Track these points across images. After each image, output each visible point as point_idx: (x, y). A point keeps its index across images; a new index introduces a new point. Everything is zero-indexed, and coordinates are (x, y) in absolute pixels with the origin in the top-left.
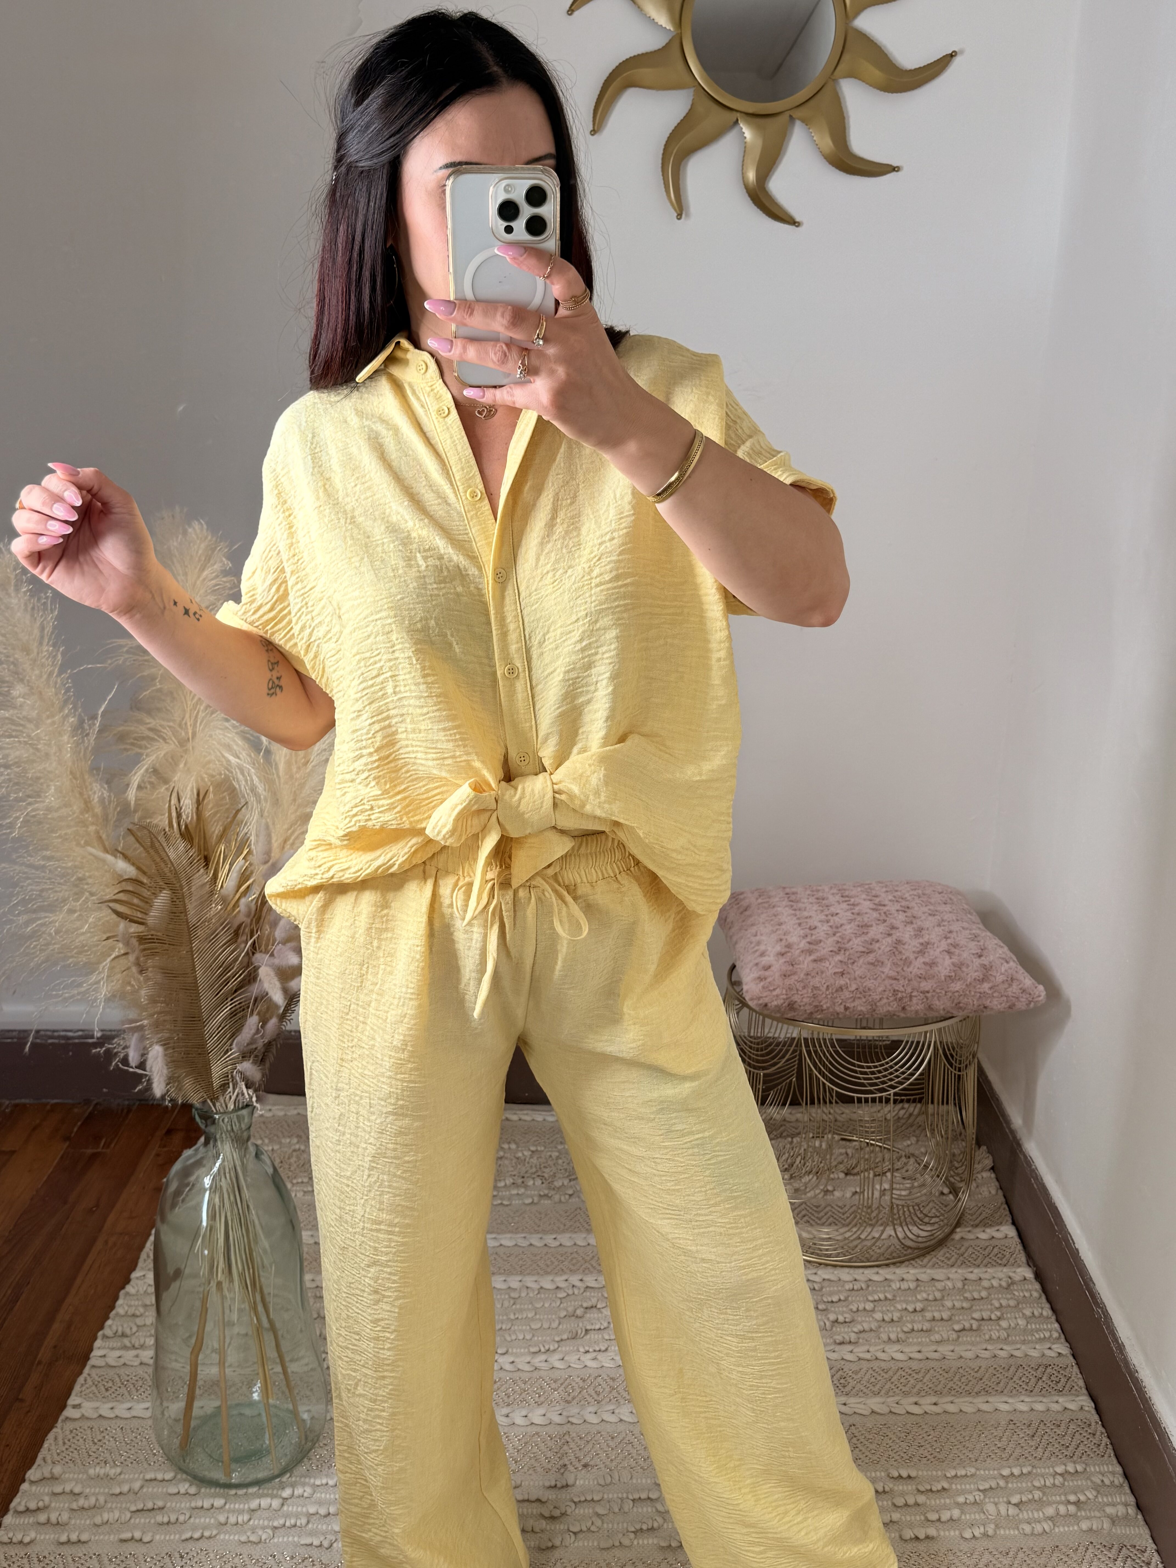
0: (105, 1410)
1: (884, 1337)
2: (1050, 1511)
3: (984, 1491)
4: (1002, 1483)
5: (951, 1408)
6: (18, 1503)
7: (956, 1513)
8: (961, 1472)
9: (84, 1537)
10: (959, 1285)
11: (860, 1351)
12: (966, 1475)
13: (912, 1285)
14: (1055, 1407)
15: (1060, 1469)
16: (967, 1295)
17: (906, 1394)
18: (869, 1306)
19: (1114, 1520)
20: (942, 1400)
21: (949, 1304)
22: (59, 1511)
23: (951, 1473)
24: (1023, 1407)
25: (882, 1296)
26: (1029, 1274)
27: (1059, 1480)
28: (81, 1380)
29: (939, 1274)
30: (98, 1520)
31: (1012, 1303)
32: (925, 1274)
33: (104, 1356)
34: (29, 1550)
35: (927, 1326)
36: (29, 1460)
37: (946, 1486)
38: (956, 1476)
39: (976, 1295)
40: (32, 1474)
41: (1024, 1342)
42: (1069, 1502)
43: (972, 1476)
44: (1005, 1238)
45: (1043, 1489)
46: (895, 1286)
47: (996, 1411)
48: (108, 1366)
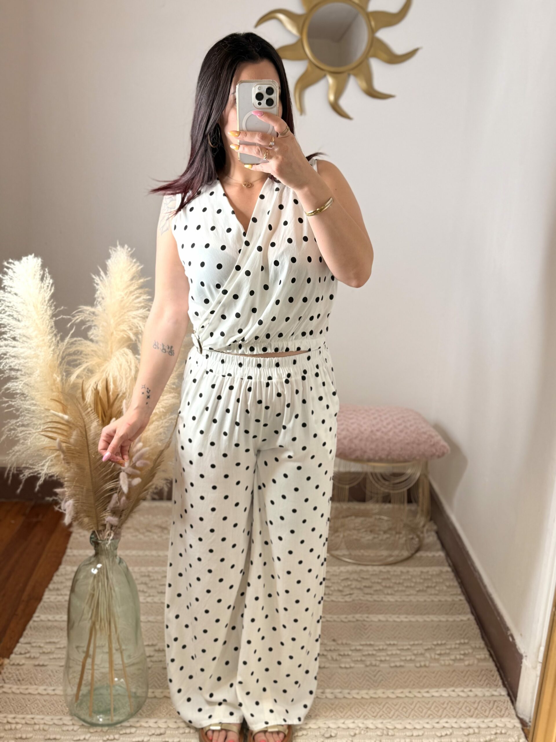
0: (50, 617)
1: (386, 592)
2: (453, 657)
3: (426, 650)
4: (433, 647)
5: (413, 619)
6: (16, 650)
7: (413, 657)
8: (416, 642)
9: (46, 663)
10: (419, 573)
11: (375, 597)
12: (418, 644)
13: (399, 573)
14: (458, 619)
15: (458, 642)
16: (423, 577)
17: (394, 614)
18: (380, 581)
19: (479, 660)
20: (409, 617)
21: (414, 580)
22: (34, 652)
23: (412, 643)
24: (444, 619)
25: (386, 577)
26: (449, 569)
27: (457, 646)
28: (39, 607)
29: (411, 569)
30: (51, 657)
31: (441, 580)
32: (404, 569)
33: (49, 598)
34: (22, 667)
35: (404, 589)
36: (21, 635)
37: (409, 647)
38: (414, 645)
39: (426, 577)
40: (22, 640)
41: (445, 595)
42: (461, 654)
43: (421, 644)
44: (440, 556)
45: (450, 649)
46: (392, 573)
47: (432, 621)
48: (51, 602)
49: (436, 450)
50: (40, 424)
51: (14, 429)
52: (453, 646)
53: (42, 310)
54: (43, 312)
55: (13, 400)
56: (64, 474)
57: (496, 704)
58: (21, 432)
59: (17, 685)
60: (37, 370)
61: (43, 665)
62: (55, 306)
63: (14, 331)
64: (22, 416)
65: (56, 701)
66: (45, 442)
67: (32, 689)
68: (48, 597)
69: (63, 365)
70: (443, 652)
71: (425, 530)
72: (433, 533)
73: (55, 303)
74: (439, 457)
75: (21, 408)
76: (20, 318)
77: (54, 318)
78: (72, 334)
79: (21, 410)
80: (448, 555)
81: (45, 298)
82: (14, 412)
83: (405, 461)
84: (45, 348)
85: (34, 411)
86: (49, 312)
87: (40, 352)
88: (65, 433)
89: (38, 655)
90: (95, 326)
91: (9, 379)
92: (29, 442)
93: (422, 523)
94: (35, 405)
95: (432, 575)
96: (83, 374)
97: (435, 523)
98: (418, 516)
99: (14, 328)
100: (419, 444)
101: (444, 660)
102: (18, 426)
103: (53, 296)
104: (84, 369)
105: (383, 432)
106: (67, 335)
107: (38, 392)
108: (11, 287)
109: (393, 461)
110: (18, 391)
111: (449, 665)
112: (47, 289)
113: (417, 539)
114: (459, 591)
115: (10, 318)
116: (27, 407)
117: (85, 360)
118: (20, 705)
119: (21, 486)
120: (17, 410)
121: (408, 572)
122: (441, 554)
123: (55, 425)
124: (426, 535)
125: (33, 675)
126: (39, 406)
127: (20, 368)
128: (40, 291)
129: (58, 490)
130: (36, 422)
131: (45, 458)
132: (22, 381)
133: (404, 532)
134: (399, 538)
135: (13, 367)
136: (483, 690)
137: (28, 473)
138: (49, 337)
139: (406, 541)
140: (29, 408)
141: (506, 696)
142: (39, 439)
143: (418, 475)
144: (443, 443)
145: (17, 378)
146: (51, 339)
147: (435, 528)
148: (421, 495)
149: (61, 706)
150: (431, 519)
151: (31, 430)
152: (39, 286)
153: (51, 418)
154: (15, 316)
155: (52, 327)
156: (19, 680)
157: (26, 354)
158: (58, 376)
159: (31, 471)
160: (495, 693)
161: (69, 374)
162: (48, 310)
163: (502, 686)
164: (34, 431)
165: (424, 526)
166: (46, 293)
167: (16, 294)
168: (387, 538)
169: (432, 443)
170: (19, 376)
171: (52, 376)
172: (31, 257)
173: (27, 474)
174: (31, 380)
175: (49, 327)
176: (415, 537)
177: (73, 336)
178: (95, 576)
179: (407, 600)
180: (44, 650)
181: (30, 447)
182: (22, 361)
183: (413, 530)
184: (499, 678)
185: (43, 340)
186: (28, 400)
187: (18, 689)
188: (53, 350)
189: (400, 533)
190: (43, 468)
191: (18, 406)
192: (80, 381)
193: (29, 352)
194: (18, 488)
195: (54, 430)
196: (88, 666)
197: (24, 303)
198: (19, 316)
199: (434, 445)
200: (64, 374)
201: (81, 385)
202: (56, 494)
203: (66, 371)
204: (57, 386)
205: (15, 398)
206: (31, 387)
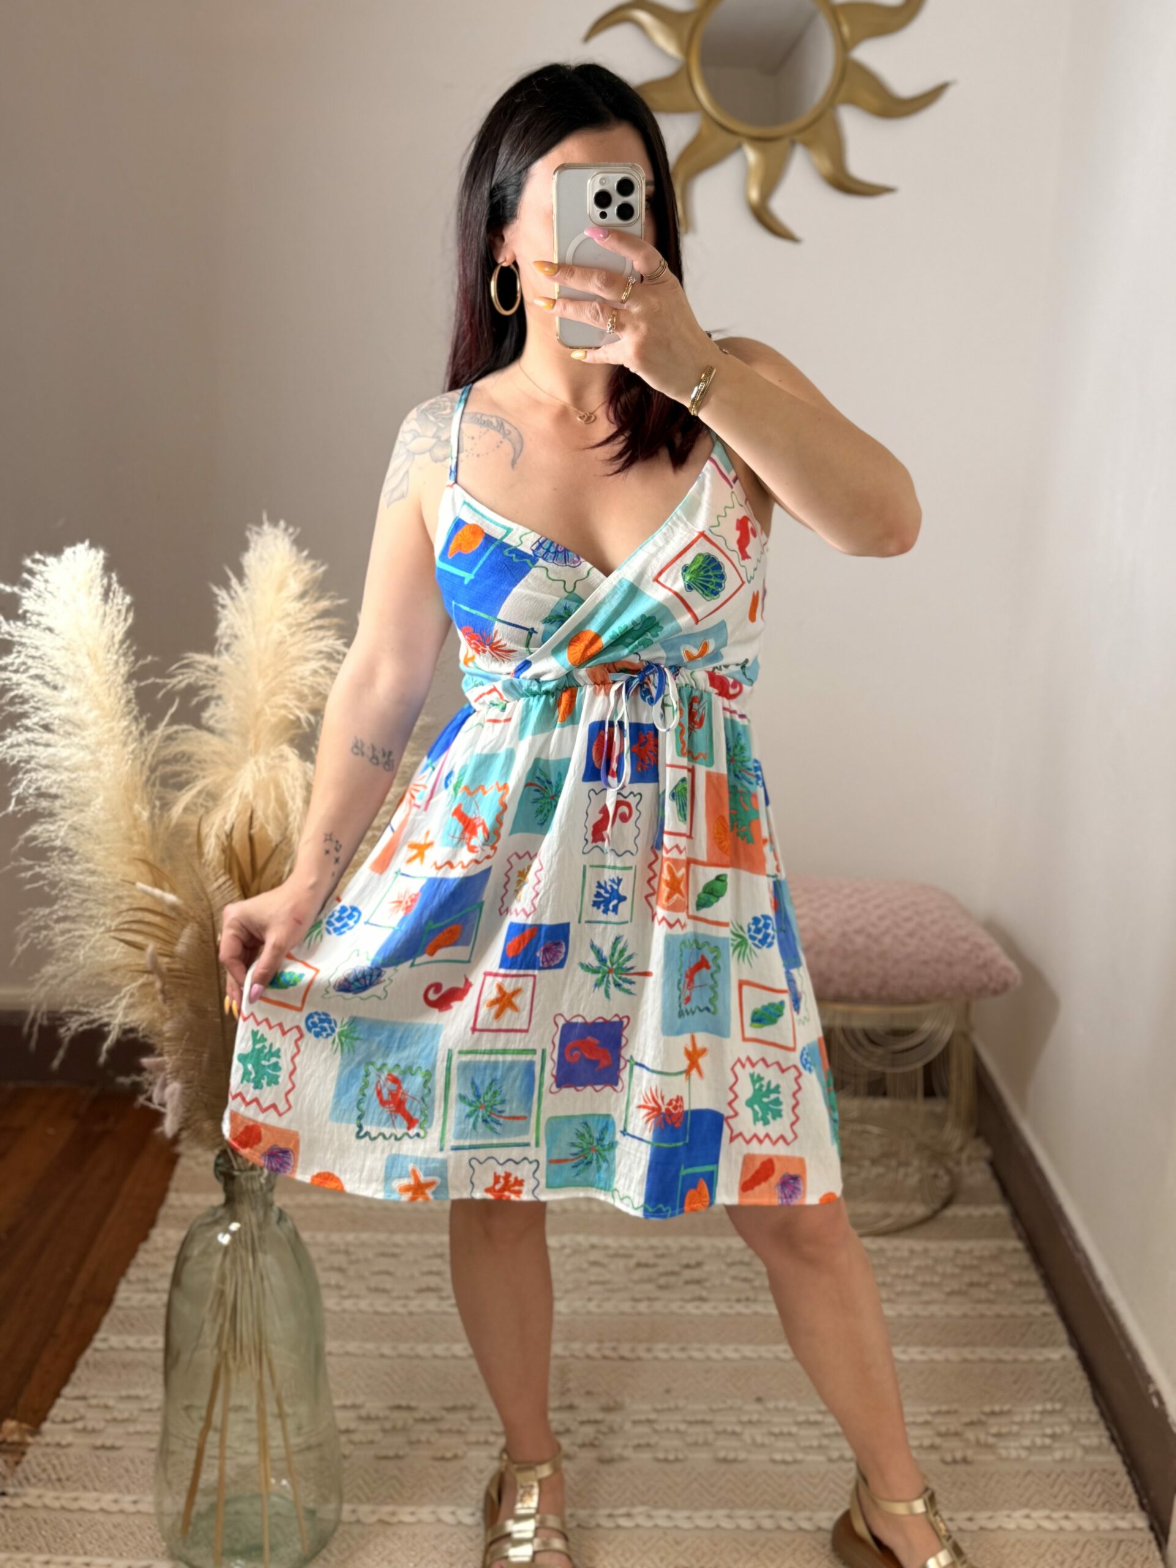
0: (131, 1341)
2: (1027, 1442)
3: (967, 1424)
4: (983, 1418)
5: (938, 1357)
6: (55, 1412)
7: (938, 1441)
8: (944, 1408)
9: (118, 1443)
10: (951, 1254)
12: (948, 1412)
13: (906, 1254)
14: (1040, 1358)
15: (1039, 1408)
16: (960, 1262)
19: (1086, 1450)
20: (929, 1350)
21: (940, 1269)
22: (94, 1420)
23: (934, 1409)
24: (1008, 1357)
26: (1019, 1245)
27: (1037, 1417)
28: (107, 1320)
29: (933, 1245)
30: (131, 1428)
31: (1002, 1270)
32: (918, 1245)
33: (128, 1299)
34: (67, 1450)
35: (917, 1288)
36: (65, 1380)
37: (929, 1418)
38: (939, 1413)
39: (968, 1262)
40: (67, 1391)
41: (1010, 1303)
42: (1044, 1435)
43: (956, 1412)
44: (998, 1215)
45: (1021, 1424)
46: (889, 1254)
47: (982, 1360)
48: (132, 1308)
49: (991, 979)
50: (105, 916)
51: (46, 927)
52: (1028, 1418)
53: (108, 665)
54: (111, 667)
55: (44, 863)
56: (158, 1025)
57: (1123, 1548)
58: (63, 933)
59: (55, 1489)
60: (98, 796)
61: (113, 1448)
62: (135, 654)
63: (47, 711)
64: (64, 897)
65: (139, 1527)
66: (117, 953)
67: (88, 1500)
68: (127, 1295)
69: (154, 785)
70: (1004, 1430)
71: (964, 1156)
72: (983, 1165)
73: (134, 648)
74: (995, 992)
75: (61, 880)
76: (59, 680)
77: (135, 682)
78: (173, 716)
79: (61, 885)
80: (1017, 1214)
81: (113, 637)
82: (46, 889)
83: (919, 1001)
84: (116, 747)
85: (89, 888)
86: (124, 669)
87: (106, 755)
88: (161, 934)
89: (101, 1425)
90: (219, 697)
91: (35, 816)
92: (81, 954)
93: (957, 1144)
94: (93, 873)
95: (981, 1258)
96: (195, 804)
97: (988, 1142)
98: (949, 1126)
99: (46, 704)
100: (950, 964)
101: (1007, 1448)
102: (59, 920)
103: (130, 634)
104: (200, 793)
105: (869, 936)
106: (162, 719)
107: (100, 844)
108: (40, 614)
109: (893, 1001)
110: (58, 843)
111: (1018, 1459)
112: (118, 617)
113: (946, 1179)
114: (1041, 1293)
115: (37, 682)
116: (77, 877)
117: (201, 774)
118: (60, 1534)
119: (61, 1053)
120: (53, 885)
121: (926, 1251)
122: (1002, 1210)
123: (140, 915)
124: (965, 1169)
125: (90, 1469)
126: (101, 874)
127: (60, 792)
128: (103, 622)
129: (146, 1061)
130: (94, 912)
131: (116, 989)
132: (62, 820)
133: (916, 1162)
134: (906, 1175)
135: (43, 790)
136: (1095, 1516)
137: (78, 1023)
138: (125, 723)
139: (921, 1181)
140: (80, 881)
141: (1147, 1530)
142: (102, 948)
143: (947, 1032)
144: (1005, 961)
145: (51, 815)
146: (127, 727)
147: (987, 1152)
148: (954, 1076)
149: (151, 1537)
150: (978, 1134)
151: (84, 930)
152: (101, 612)
153: (128, 900)
154: (49, 678)
155: (129, 701)
156: (59, 1480)
157: (74, 760)
158: (144, 808)
159: (84, 1019)
160: (1123, 1524)
161: (166, 806)
162: (121, 664)
163: (1137, 1508)
164: (90, 931)
165: (961, 1149)
166: (116, 626)
167: (50, 630)
168: (879, 1176)
169: (980, 962)
170: (57, 810)
171: (131, 808)
172: (82, 548)
173: (75, 1024)
174: (86, 818)
175: (123, 701)
176: (941, 1172)
177: (174, 721)
178: (226, 1250)
179: (925, 1313)
180: (117, 1415)
181: (83, 967)
182: (65, 776)
183: (937, 1155)
184: (1130, 1490)
185: (111, 729)
186: (77, 863)
187: (57, 1498)
188: (133, 752)
189: (907, 1164)
190: (111, 1012)
191: (55, 876)
192: (193, 819)
193: (81, 756)
194: (53, 1058)
195: (135, 926)
196: (211, 1450)
197: (67, 649)
198: (58, 677)
199: (984, 966)
200: (158, 803)
201: (195, 828)
202: (140, 1070)
203: (161, 798)
204: (141, 830)
205: (47, 859)
206: (83, 833)
